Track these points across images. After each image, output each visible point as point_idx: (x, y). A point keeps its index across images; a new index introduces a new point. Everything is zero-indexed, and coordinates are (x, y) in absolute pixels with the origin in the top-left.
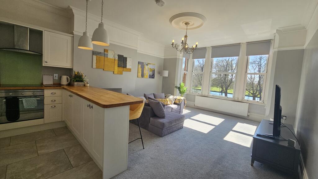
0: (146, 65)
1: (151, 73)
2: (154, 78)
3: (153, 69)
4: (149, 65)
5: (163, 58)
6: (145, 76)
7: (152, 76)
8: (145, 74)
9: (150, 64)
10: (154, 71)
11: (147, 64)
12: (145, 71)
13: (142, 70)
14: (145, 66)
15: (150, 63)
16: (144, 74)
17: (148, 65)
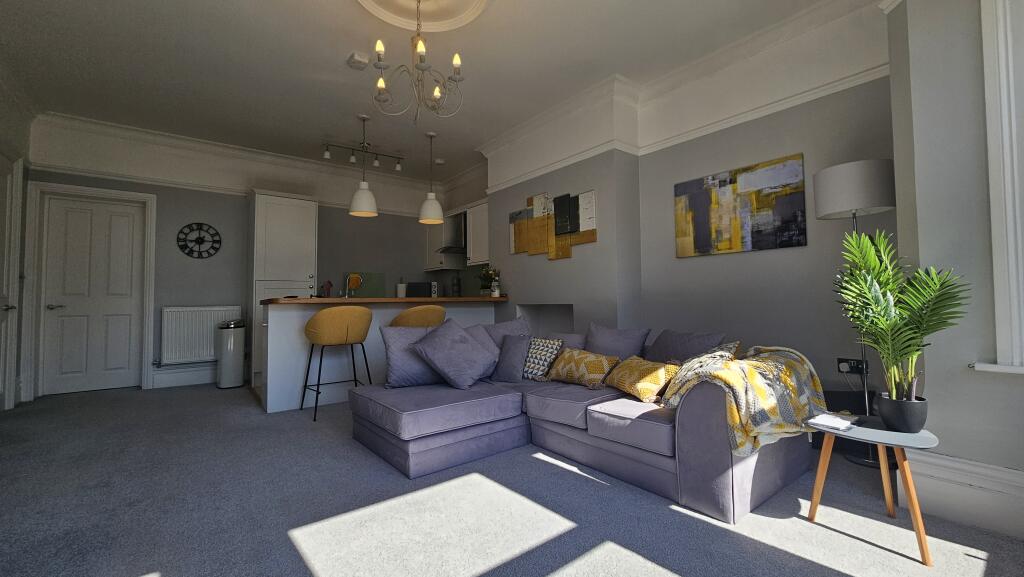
0: (723, 183)
1: (768, 218)
2: (802, 243)
3: (788, 190)
4: (741, 179)
6: (723, 245)
8: (719, 232)
9: (746, 170)
10: (791, 199)
12: (721, 218)
13: (694, 219)
14: (715, 191)
16: (714, 235)
17: (733, 181)
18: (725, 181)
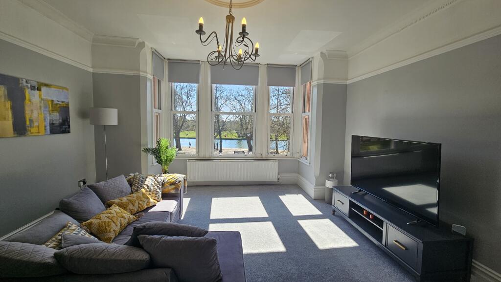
0: (33, 88)
1: (56, 117)
2: (69, 132)
3: (64, 105)
4: (44, 89)
5: (91, 70)
6: (34, 130)
7: (62, 127)
8: (31, 121)
9: (46, 85)
10: (64, 110)
11: (35, 84)
12: (32, 111)
13: (13, 108)
14: (28, 92)
15: (47, 82)
16: (28, 123)
17: (39, 89)
18: (34, 87)
